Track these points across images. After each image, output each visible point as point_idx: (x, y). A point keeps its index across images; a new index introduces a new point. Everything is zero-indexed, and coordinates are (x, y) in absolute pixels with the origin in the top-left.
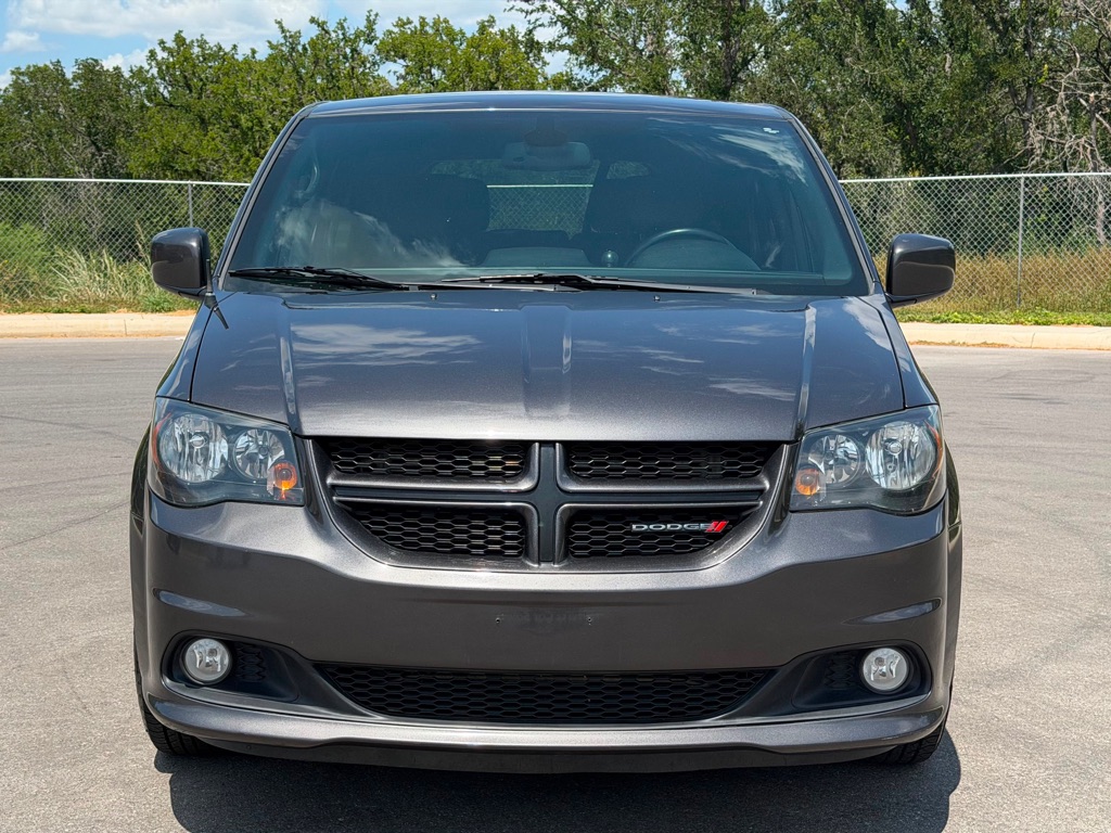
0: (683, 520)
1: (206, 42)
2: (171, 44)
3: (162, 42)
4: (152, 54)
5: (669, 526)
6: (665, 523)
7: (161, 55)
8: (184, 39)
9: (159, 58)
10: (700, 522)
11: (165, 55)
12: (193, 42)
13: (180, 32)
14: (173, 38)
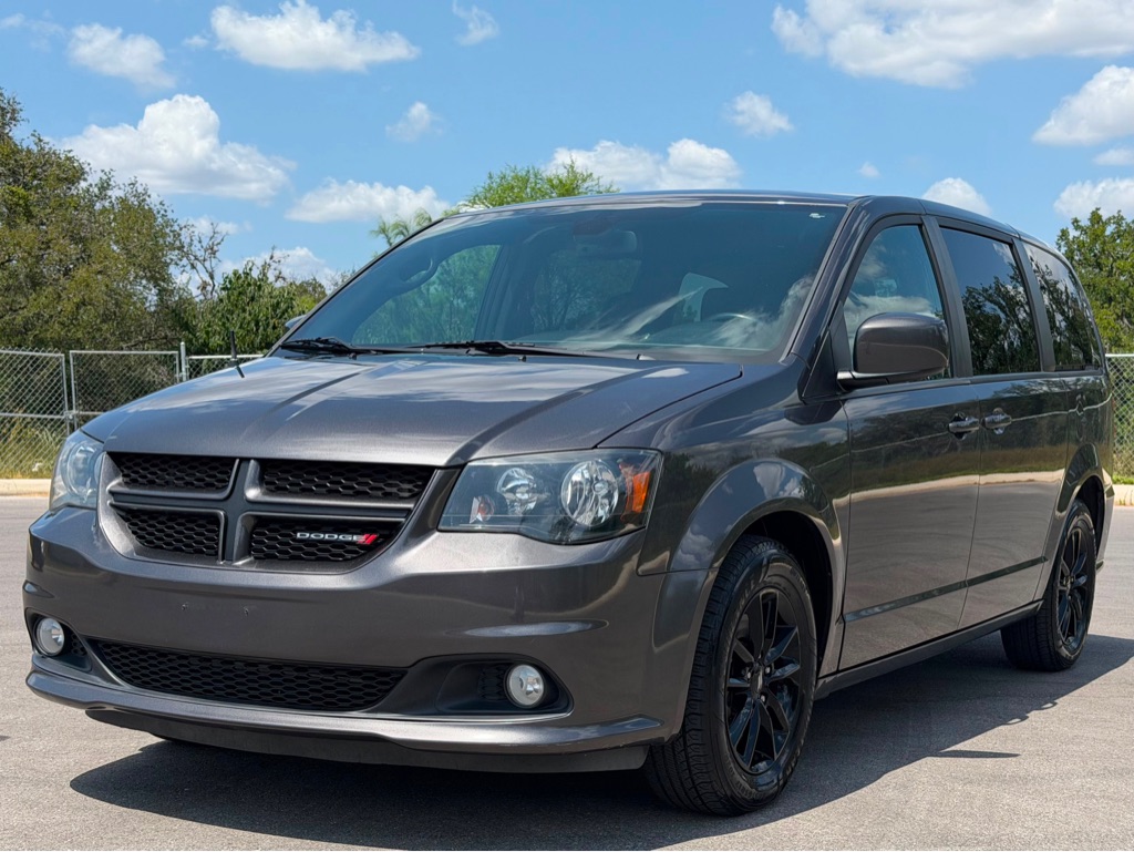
0: (339, 532)
1: (1122, 218)
2: (1085, 222)
3: (1076, 221)
4: (1064, 234)
5: (327, 536)
6: (325, 533)
7: (1073, 233)
8: (1100, 217)
9: (1071, 238)
10: (353, 534)
11: (1077, 233)
12: (1110, 219)
13: (1098, 209)
14: (1089, 216)
